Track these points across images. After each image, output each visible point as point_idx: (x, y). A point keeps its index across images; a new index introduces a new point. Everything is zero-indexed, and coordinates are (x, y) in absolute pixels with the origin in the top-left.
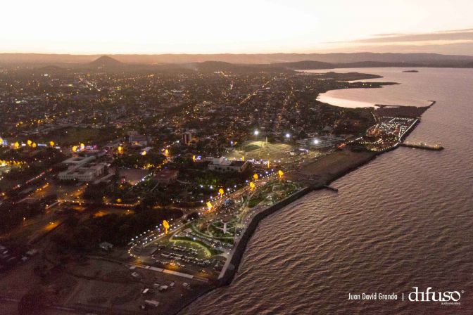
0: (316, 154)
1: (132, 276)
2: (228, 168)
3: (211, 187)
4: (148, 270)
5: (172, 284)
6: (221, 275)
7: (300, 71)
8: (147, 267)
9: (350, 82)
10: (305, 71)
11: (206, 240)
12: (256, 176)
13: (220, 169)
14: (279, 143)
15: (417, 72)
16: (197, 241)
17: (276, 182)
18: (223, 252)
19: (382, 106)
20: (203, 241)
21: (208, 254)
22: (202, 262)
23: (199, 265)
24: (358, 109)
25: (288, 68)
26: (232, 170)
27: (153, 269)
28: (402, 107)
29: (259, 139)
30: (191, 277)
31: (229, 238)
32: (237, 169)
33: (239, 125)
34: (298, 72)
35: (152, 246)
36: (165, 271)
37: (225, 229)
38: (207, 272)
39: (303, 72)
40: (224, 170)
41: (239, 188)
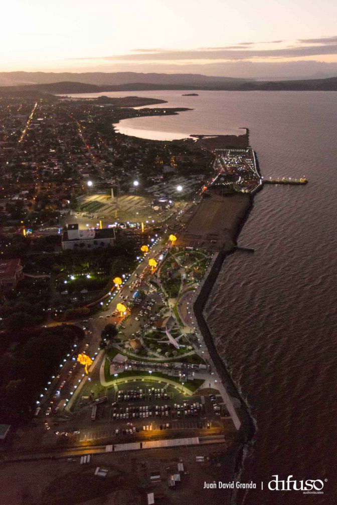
0: (185, 204)
1: (98, 477)
2: (95, 243)
3: (89, 277)
4: (113, 452)
5: (181, 467)
6: (237, 424)
7: (62, 95)
8: (109, 448)
9: (136, 108)
10: (69, 96)
11: (161, 367)
12: (144, 248)
13: (82, 245)
14: (123, 195)
15: (197, 95)
16: (154, 374)
17: (173, 250)
18: (202, 381)
19: (200, 137)
20: (159, 370)
21: (186, 392)
22: (188, 408)
23: (189, 415)
24: (175, 141)
25: (45, 92)
26: (102, 244)
27: (121, 447)
28: (220, 137)
29: (93, 192)
30: (196, 440)
31: (189, 354)
32: (107, 240)
33: (47, 174)
34: (63, 97)
35: (80, 404)
36: (147, 445)
37: (172, 341)
38: (214, 425)
39: (67, 97)
40: (89, 246)
41: (134, 269)
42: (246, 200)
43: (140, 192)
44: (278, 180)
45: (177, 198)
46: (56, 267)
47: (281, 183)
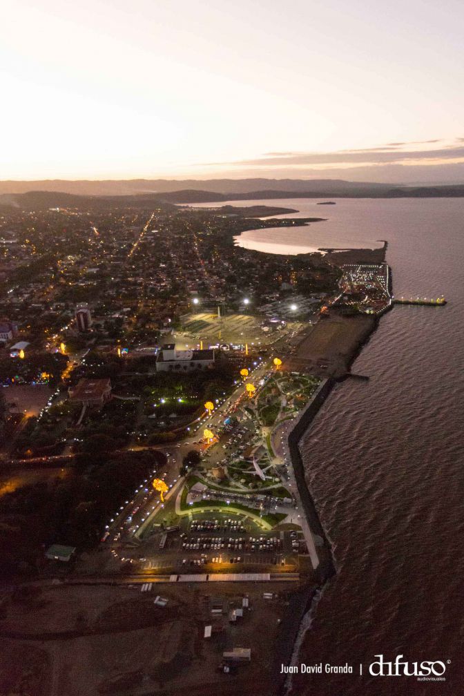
0: (299, 326)
1: (157, 606)
2: (192, 364)
3: (180, 401)
4: (177, 583)
5: (245, 603)
6: (315, 562)
7: (182, 205)
8: (173, 578)
9: (262, 219)
10: (190, 205)
11: (241, 498)
12: (244, 372)
13: (178, 366)
14: (232, 314)
15: (334, 203)
16: (232, 505)
17: (277, 375)
18: (285, 516)
19: (330, 251)
20: (239, 501)
21: (265, 526)
22: (265, 542)
23: (265, 550)
24: (301, 256)
25: (165, 201)
26: (200, 366)
27: (187, 578)
28: (353, 250)
29: (199, 310)
30: (267, 577)
31: (276, 486)
32: (205, 362)
33: (153, 290)
34: (184, 207)
35: (150, 532)
36: (213, 577)
37: (259, 472)
38: (288, 562)
39: (187, 207)
40: (185, 368)
41: (229, 394)
42: (370, 321)
43: (250, 311)
44: (411, 300)
45: (291, 318)
46: (147, 389)
47: (415, 304)
